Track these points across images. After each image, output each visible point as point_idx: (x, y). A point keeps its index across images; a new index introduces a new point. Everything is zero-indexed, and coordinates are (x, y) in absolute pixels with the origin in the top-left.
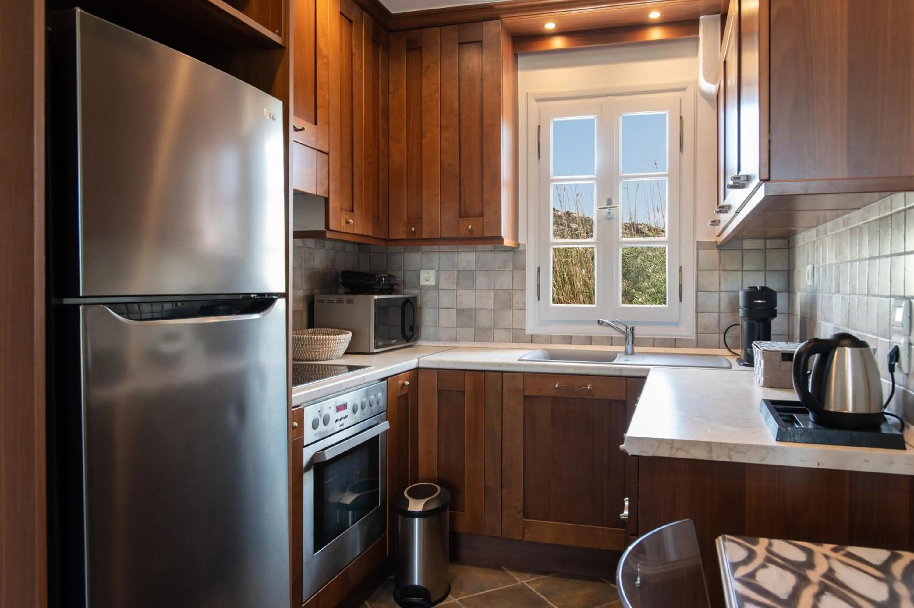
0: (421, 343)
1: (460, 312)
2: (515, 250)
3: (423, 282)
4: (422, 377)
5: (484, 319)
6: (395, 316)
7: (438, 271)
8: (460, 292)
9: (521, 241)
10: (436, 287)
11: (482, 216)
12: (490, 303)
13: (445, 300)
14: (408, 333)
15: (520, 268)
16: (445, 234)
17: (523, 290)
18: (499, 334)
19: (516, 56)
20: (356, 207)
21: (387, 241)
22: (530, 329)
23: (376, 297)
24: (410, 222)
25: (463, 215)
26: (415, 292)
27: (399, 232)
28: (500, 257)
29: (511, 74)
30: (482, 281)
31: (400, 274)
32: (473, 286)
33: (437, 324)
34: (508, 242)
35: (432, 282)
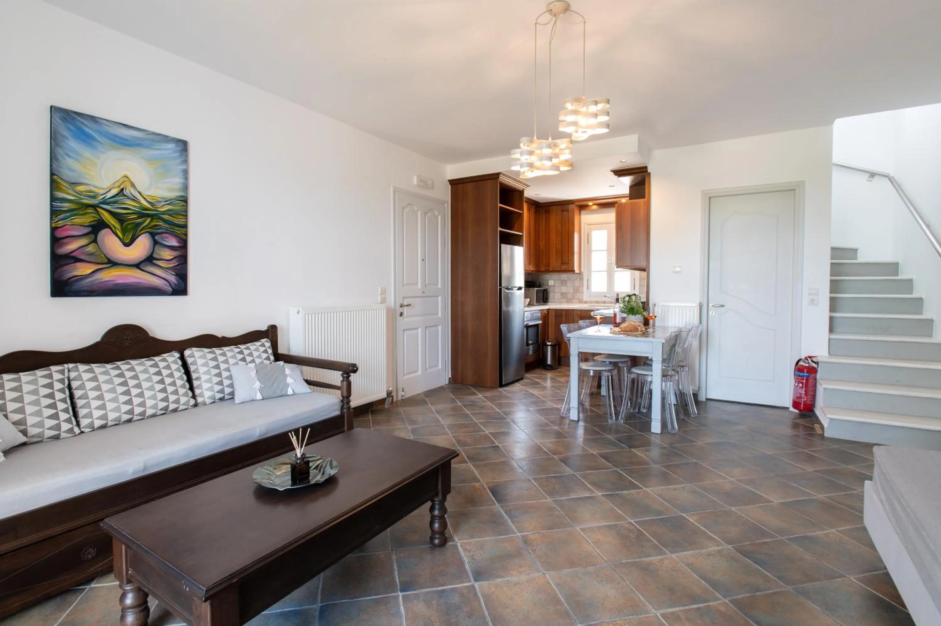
0: (549, 304)
1: (562, 294)
2: (580, 273)
3: (550, 284)
4: (550, 311)
5: (570, 296)
6: (541, 295)
7: (555, 280)
8: (562, 287)
9: (582, 270)
10: (554, 286)
11: (569, 264)
12: (572, 291)
13: (557, 290)
14: (545, 300)
15: (582, 279)
16: (557, 269)
17: (583, 286)
18: (574, 301)
19: (580, 214)
20: (531, 263)
21: (539, 271)
22: (585, 300)
23: (536, 289)
24: (546, 266)
25: (563, 263)
26: (547, 287)
27: (543, 269)
28: (575, 275)
29: (578, 217)
30: (569, 284)
31: (542, 281)
32: (566, 285)
33: (554, 298)
34: (576, 270)
35: (553, 284)
